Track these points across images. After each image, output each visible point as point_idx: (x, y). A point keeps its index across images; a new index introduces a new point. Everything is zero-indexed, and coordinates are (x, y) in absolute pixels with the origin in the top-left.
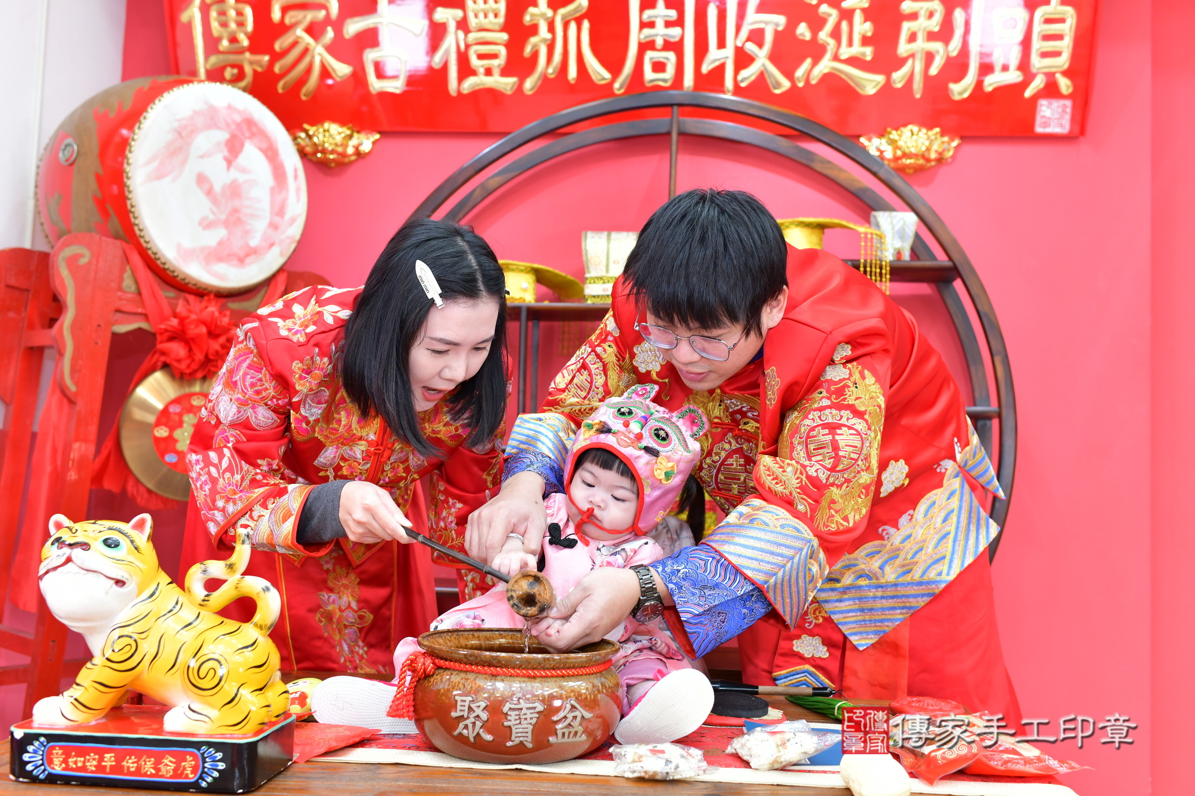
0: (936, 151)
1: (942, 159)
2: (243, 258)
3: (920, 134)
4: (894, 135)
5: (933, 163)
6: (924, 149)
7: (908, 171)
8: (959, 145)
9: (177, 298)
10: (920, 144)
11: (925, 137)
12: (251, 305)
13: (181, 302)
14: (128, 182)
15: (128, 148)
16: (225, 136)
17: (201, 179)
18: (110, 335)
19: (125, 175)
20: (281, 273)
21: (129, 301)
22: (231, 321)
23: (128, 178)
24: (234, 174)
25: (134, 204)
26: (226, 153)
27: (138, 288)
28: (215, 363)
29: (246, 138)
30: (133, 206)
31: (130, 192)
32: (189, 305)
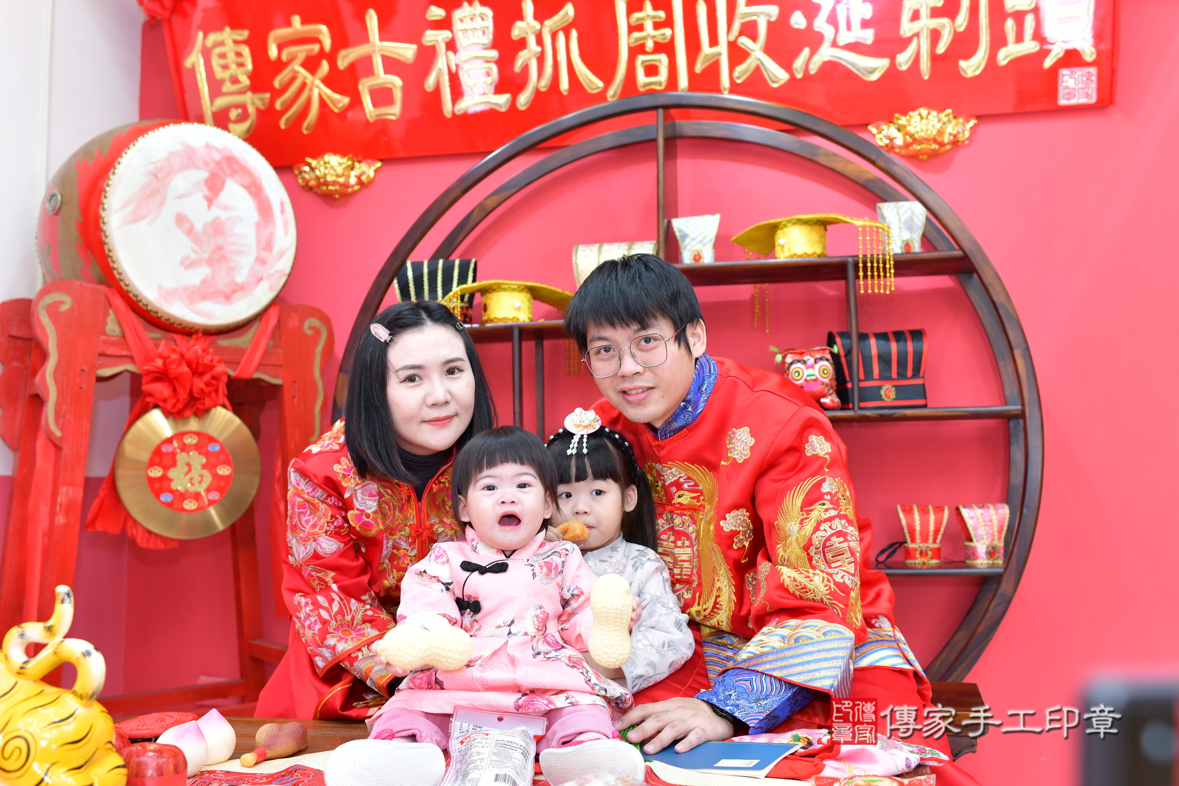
0: (950, 134)
1: (958, 142)
2: (228, 295)
3: (930, 117)
4: (902, 120)
5: (948, 147)
6: (935, 132)
7: (920, 157)
8: (975, 125)
9: (161, 338)
11: (936, 120)
12: (243, 341)
13: (163, 343)
14: (105, 228)
15: (103, 194)
16: (204, 175)
17: (181, 220)
18: (94, 379)
19: (101, 221)
20: (273, 307)
21: (113, 344)
22: (216, 358)
23: (104, 223)
24: (215, 212)
25: (111, 248)
26: (206, 192)
27: (123, 331)
28: (202, 401)
29: (227, 175)
30: (110, 251)
31: (106, 237)
32: (177, 345)
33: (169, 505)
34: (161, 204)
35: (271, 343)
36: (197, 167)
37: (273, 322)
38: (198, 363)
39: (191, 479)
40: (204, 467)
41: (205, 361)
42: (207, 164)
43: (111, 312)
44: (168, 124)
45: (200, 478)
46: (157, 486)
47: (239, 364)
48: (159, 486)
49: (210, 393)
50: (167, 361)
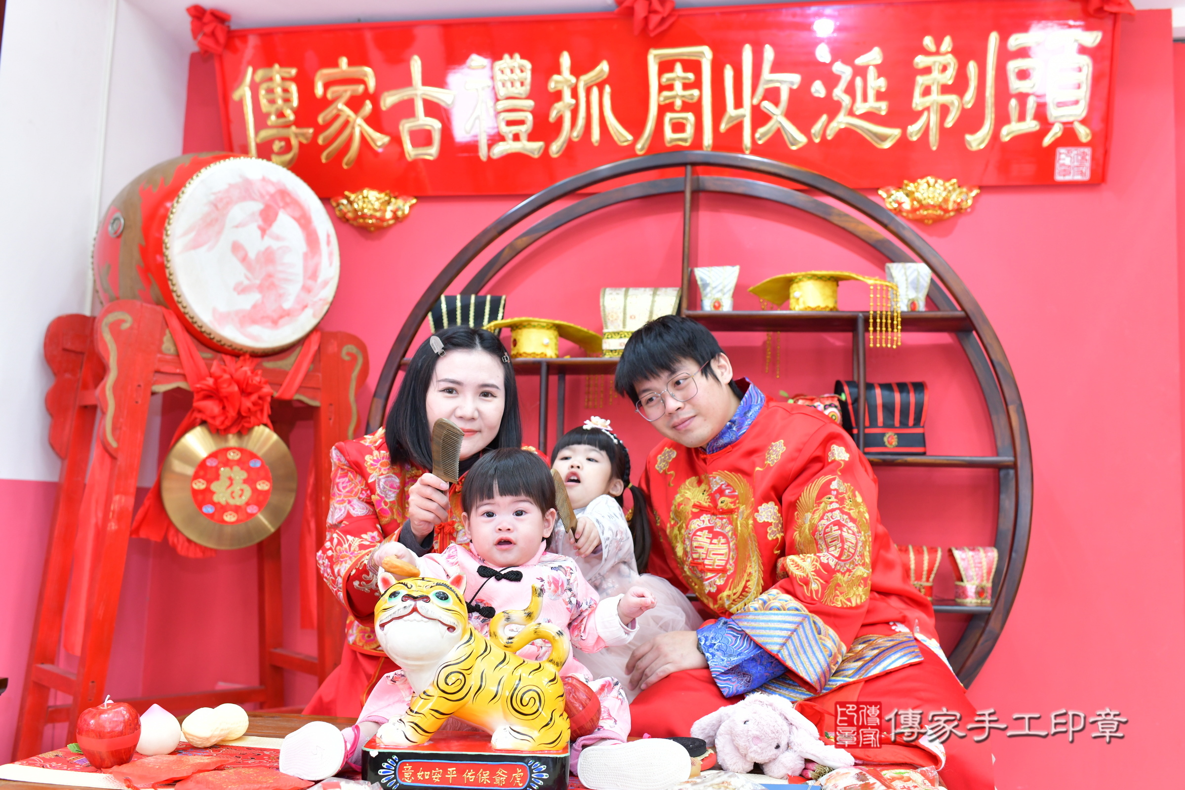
0: (955, 202)
1: (961, 209)
2: (276, 320)
3: (937, 185)
4: (911, 187)
5: (952, 214)
6: (941, 200)
7: (926, 221)
8: (978, 195)
9: (213, 359)
10: (937, 195)
11: (942, 188)
12: (286, 364)
13: (215, 363)
14: (167, 253)
15: (167, 221)
16: (258, 206)
17: (236, 247)
18: (149, 394)
19: (164, 246)
20: (314, 333)
21: (167, 362)
22: (263, 380)
23: (167, 248)
24: (268, 242)
25: (172, 272)
26: (260, 222)
27: (177, 350)
28: (248, 419)
29: (280, 208)
30: (171, 274)
31: (168, 261)
32: (225, 365)
33: (211, 516)
34: (219, 233)
35: (312, 367)
36: (253, 199)
37: (314, 347)
38: (247, 383)
39: (233, 492)
40: (245, 481)
41: (254, 382)
42: (262, 196)
43: (167, 332)
44: (227, 157)
45: (240, 492)
46: (200, 497)
47: (281, 385)
48: (202, 498)
49: (256, 412)
50: (220, 381)
